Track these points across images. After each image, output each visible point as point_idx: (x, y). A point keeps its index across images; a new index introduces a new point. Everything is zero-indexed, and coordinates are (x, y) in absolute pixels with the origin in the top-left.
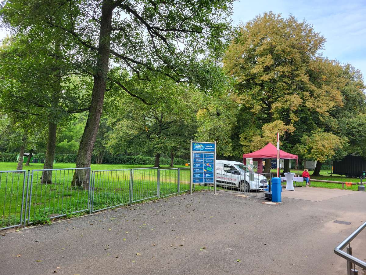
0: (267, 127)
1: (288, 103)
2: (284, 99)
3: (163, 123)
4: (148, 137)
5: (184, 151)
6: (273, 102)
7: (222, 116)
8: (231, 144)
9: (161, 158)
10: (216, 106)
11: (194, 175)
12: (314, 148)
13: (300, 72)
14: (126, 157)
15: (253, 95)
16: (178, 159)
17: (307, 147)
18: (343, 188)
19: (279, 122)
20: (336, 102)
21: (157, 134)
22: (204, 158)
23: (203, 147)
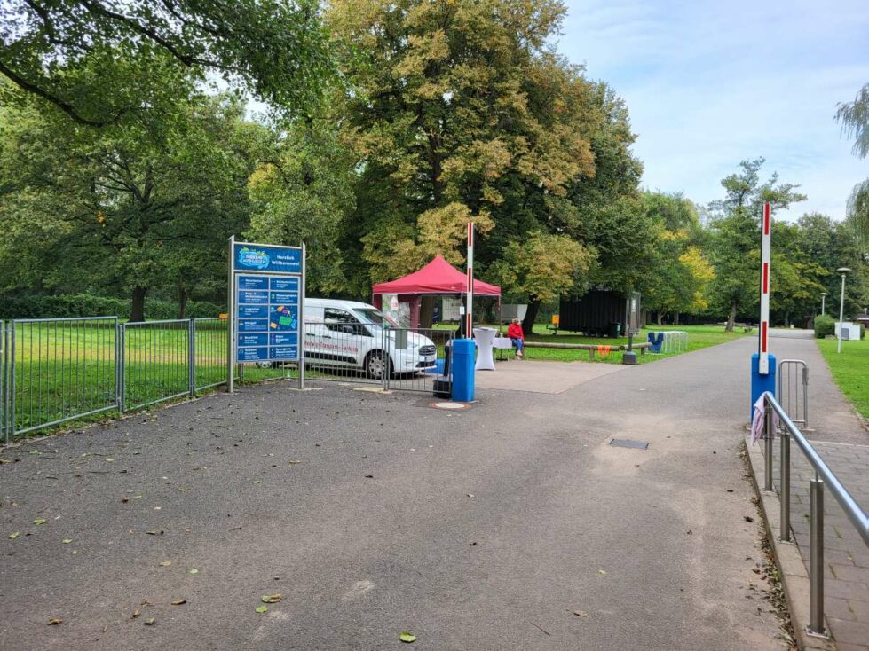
0: (429, 219)
1: (479, 161)
2: (472, 150)
3: (151, 205)
4: (107, 241)
5: (214, 283)
6: (446, 157)
7: (319, 185)
8: (340, 261)
9: (150, 301)
10: (302, 155)
11: (241, 338)
12: (532, 270)
13: (507, 85)
14: (41, 300)
15: (397, 135)
16: (199, 303)
17: (516, 268)
18: (593, 360)
19: (458, 206)
20: (581, 165)
21: (134, 233)
22: (269, 290)
23: (266, 258)
